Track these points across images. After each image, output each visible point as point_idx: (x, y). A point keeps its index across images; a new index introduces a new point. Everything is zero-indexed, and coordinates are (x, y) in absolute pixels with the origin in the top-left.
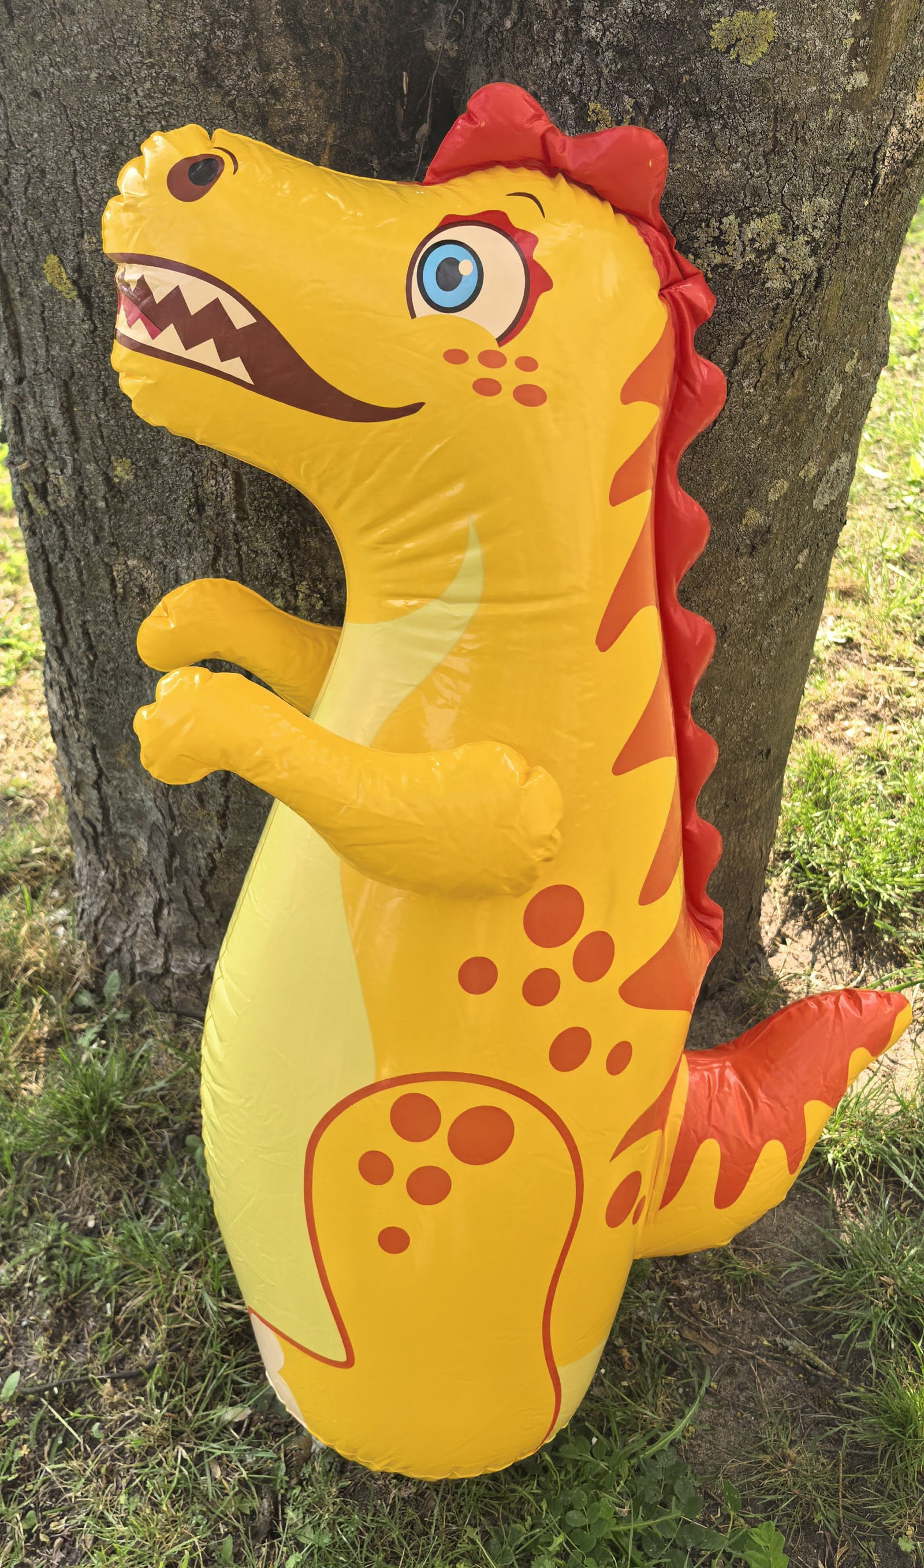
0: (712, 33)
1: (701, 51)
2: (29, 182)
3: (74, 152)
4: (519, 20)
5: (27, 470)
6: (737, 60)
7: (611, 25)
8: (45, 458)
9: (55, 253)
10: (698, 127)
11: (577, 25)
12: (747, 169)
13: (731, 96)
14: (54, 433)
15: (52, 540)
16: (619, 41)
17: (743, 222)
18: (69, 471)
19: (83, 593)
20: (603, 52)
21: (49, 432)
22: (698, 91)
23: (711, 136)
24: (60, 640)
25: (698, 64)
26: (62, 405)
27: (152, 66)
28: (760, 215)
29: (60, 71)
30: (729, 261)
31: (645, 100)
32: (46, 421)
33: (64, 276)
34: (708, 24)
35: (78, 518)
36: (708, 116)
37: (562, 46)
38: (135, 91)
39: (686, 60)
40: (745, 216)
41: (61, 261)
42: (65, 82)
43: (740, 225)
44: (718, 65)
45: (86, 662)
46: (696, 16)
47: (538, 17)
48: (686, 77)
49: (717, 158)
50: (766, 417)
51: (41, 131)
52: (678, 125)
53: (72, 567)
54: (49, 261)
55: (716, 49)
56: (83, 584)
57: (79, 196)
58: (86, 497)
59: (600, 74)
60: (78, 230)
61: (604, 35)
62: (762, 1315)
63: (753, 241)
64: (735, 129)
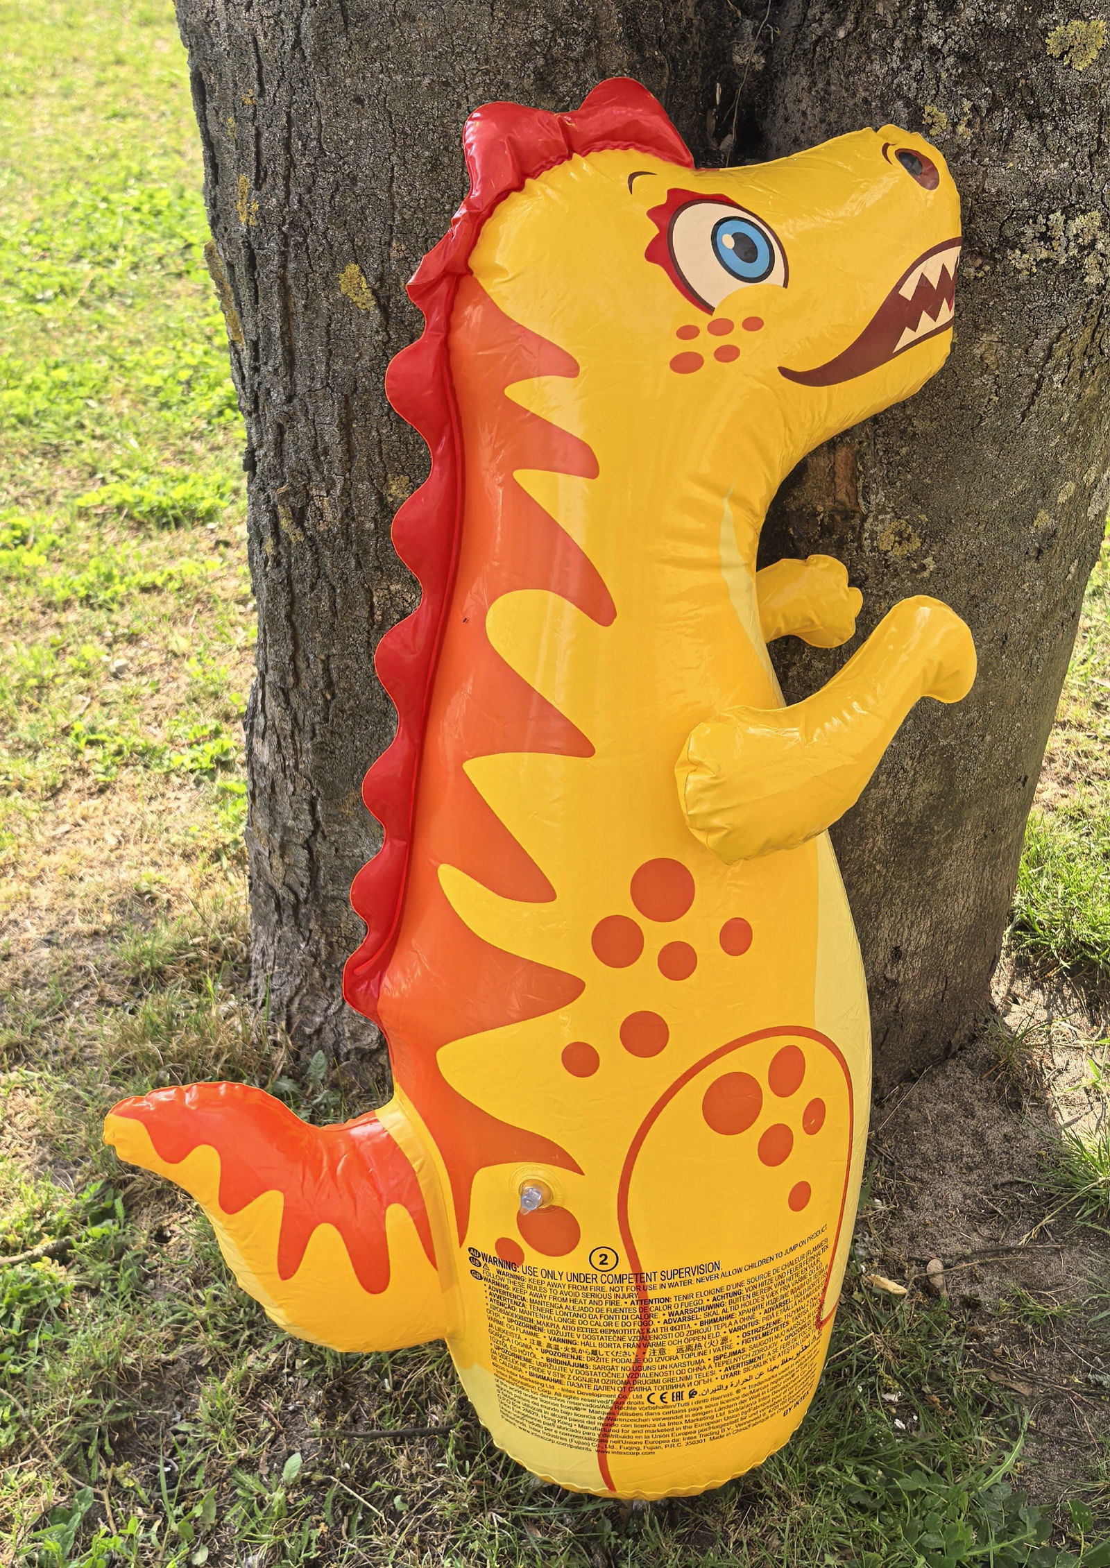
0: (1047, 41)
1: (1036, 57)
2: (337, 189)
3: (394, 159)
4: (855, 29)
5: (286, 494)
6: (1070, 66)
7: (953, 33)
8: (310, 479)
9: (356, 263)
10: (1031, 128)
11: (918, 33)
12: (1074, 168)
13: (1062, 100)
14: (326, 453)
15: (305, 567)
16: (960, 47)
17: (1068, 218)
18: (337, 491)
19: (332, 625)
20: (944, 58)
21: (318, 452)
22: (1033, 94)
23: (1043, 138)
24: (291, 680)
25: (1034, 69)
26: (341, 421)
27: (487, 73)
28: (1084, 212)
29: (390, 77)
30: (1053, 256)
31: (983, 104)
32: (316, 439)
33: (364, 285)
34: (1045, 32)
35: (340, 542)
36: (1041, 118)
37: (901, 54)
38: (467, 98)
39: (1022, 65)
40: (1069, 213)
41: (362, 270)
42: (395, 89)
43: (1065, 222)
44: (1051, 70)
45: (320, 702)
46: (1034, 25)
47: (877, 26)
48: (1023, 81)
49: (1047, 158)
50: (1067, 415)
51: (358, 138)
52: (1014, 126)
53: (325, 597)
54: (348, 271)
55: (1051, 56)
56: (335, 614)
57: (393, 204)
58: (353, 519)
59: (938, 79)
60: (387, 238)
61: (946, 41)
62: (1068, 1355)
63: (1077, 236)
64: (1065, 131)
